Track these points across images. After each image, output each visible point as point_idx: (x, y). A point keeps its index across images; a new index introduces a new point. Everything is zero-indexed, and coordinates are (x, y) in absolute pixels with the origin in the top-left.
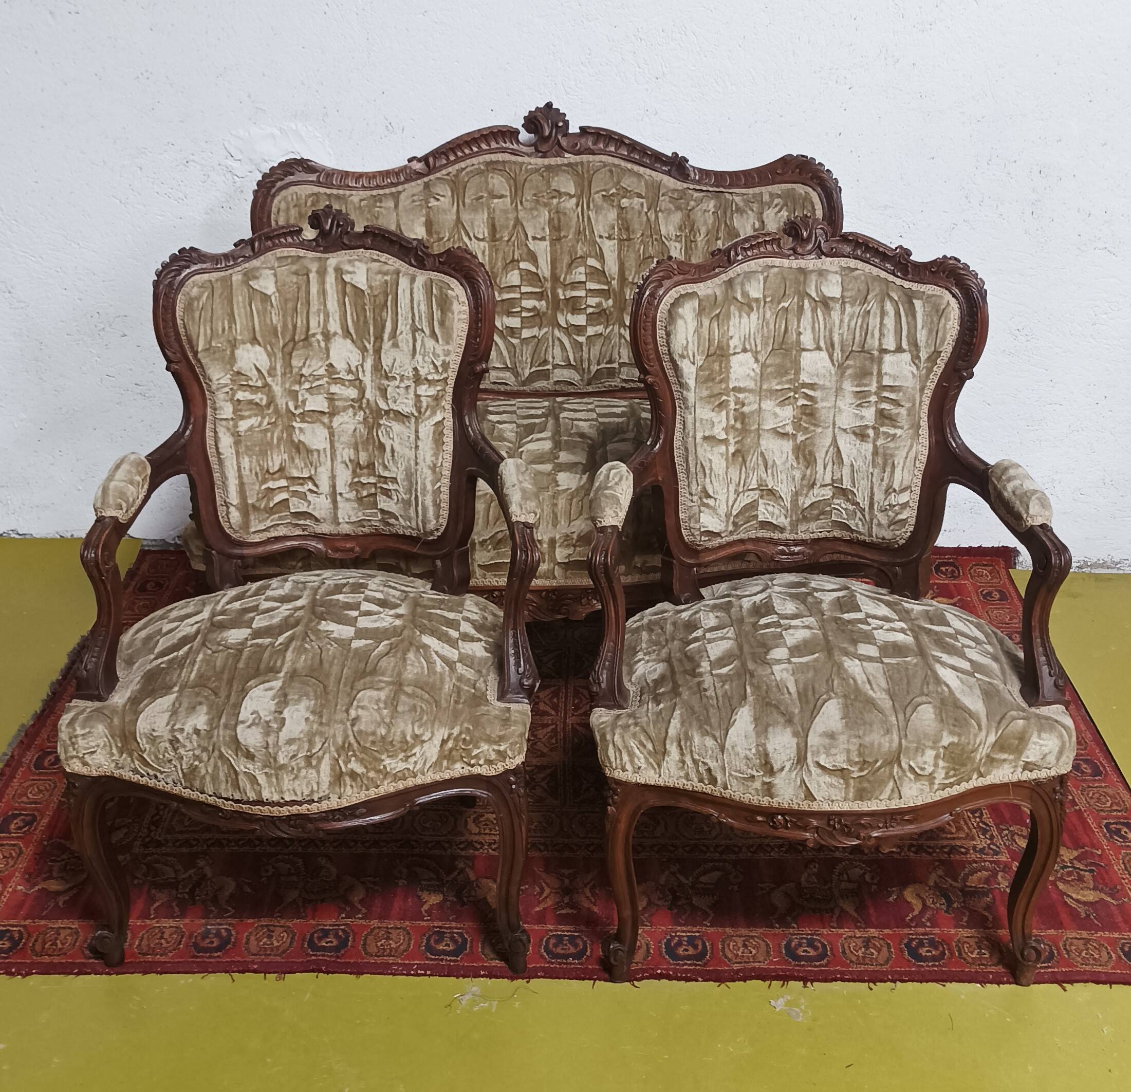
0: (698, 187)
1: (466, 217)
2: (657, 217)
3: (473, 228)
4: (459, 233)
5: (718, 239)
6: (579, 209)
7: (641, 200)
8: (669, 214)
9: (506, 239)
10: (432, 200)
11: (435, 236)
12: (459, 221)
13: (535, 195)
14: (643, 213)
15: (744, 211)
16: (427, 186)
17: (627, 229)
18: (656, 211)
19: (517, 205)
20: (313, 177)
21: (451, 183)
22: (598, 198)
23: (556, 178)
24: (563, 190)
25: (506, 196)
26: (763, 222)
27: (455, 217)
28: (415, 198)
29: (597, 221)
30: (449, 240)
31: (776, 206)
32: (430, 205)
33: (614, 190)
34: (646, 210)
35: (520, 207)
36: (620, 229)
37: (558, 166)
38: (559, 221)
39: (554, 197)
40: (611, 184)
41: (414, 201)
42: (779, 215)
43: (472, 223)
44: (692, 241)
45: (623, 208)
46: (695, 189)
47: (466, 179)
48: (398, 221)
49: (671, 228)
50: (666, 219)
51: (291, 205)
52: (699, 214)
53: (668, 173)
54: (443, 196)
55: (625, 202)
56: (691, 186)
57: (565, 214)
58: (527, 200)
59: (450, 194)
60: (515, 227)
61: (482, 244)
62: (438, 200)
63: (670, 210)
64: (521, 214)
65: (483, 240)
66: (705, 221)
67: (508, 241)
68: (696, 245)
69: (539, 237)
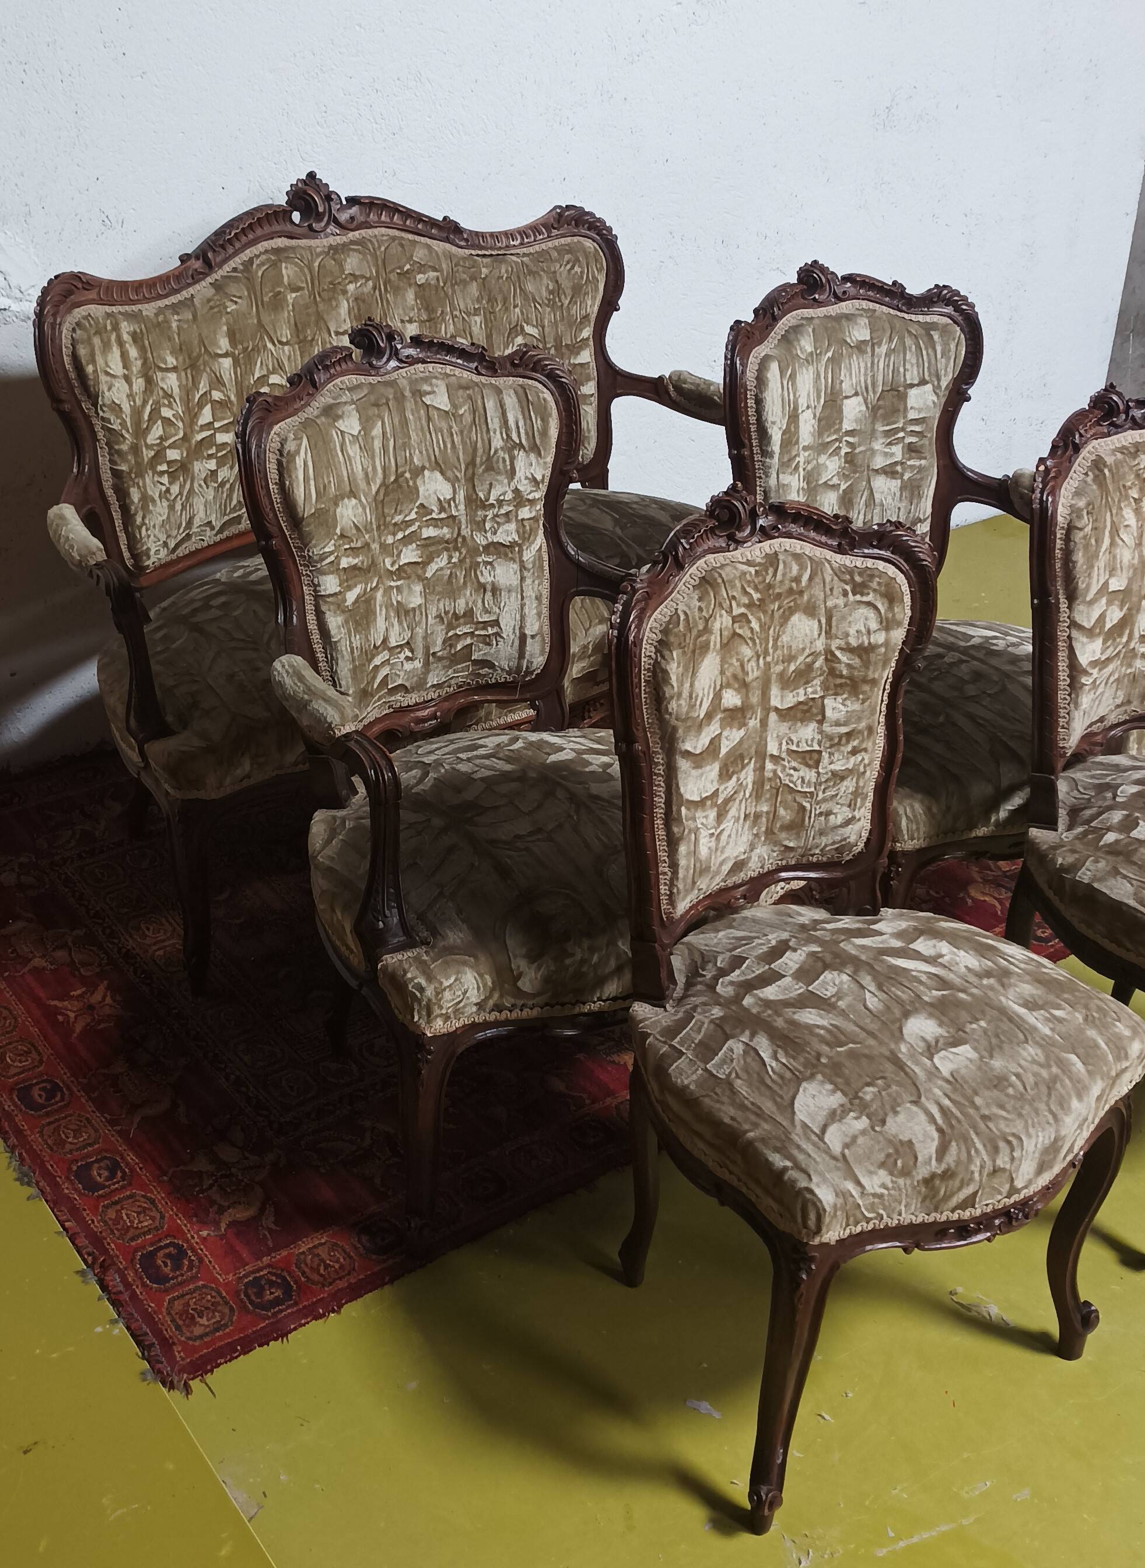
0: (480, 252)
1: (266, 319)
2: (454, 292)
3: (276, 332)
4: (262, 338)
5: (515, 307)
6: (377, 292)
7: (435, 274)
8: (465, 286)
9: (309, 338)
10: (229, 304)
11: (240, 347)
12: (260, 324)
13: (331, 283)
14: (440, 289)
15: (537, 273)
16: (217, 286)
17: (427, 309)
18: (452, 286)
19: (315, 297)
20: (92, 295)
21: (244, 281)
22: (393, 277)
23: (349, 260)
24: (357, 273)
25: (302, 289)
26: (557, 282)
27: (256, 321)
28: (211, 304)
29: (395, 303)
30: (253, 349)
31: (568, 263)
32: (229, 310)
33: (408, 267)
34: (442, 284)
35: (318, 299)
36: (419, 310)
37: (344, 245)
38: (359, 310)
39: (351, 282)
40: (404, 260)
41: (212, 308)
42: (573, 272)
43: (274, 327)
44: (491, 313)
45: (419, 286)
46: (478, 255)
47: (260, 274)
48: (200, 335)
49: (469, 301)
50: (462, 291)
51: (93, 332)
52: (493, 282)
53: (447, 240)
54: (240, 297)
55: (421, 278)
56: (473, 252)
57: (364, 301)
58: (324, 290)
59: (246, 293)
60: (317, 323)
61: (286, 348)
62: (236, 303)
63: (465, 280)
64: (321, 306)
65: (287, 343)
66: (500, 288)
67: (313, 339)
68: (495, 317)
69: (341, 330)
